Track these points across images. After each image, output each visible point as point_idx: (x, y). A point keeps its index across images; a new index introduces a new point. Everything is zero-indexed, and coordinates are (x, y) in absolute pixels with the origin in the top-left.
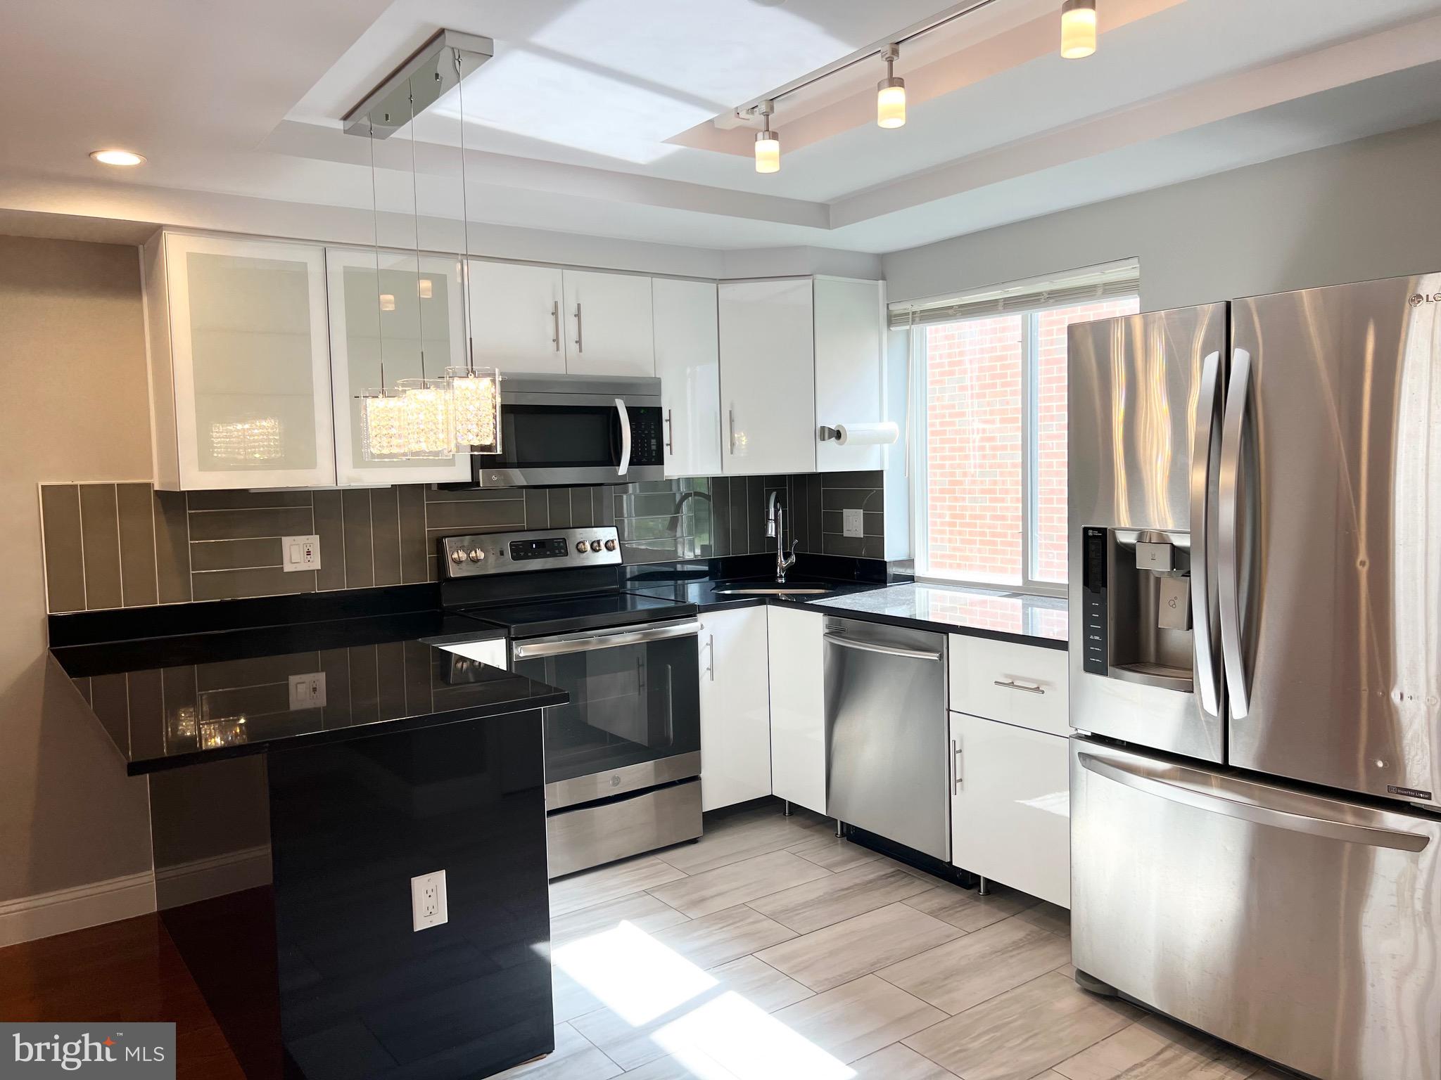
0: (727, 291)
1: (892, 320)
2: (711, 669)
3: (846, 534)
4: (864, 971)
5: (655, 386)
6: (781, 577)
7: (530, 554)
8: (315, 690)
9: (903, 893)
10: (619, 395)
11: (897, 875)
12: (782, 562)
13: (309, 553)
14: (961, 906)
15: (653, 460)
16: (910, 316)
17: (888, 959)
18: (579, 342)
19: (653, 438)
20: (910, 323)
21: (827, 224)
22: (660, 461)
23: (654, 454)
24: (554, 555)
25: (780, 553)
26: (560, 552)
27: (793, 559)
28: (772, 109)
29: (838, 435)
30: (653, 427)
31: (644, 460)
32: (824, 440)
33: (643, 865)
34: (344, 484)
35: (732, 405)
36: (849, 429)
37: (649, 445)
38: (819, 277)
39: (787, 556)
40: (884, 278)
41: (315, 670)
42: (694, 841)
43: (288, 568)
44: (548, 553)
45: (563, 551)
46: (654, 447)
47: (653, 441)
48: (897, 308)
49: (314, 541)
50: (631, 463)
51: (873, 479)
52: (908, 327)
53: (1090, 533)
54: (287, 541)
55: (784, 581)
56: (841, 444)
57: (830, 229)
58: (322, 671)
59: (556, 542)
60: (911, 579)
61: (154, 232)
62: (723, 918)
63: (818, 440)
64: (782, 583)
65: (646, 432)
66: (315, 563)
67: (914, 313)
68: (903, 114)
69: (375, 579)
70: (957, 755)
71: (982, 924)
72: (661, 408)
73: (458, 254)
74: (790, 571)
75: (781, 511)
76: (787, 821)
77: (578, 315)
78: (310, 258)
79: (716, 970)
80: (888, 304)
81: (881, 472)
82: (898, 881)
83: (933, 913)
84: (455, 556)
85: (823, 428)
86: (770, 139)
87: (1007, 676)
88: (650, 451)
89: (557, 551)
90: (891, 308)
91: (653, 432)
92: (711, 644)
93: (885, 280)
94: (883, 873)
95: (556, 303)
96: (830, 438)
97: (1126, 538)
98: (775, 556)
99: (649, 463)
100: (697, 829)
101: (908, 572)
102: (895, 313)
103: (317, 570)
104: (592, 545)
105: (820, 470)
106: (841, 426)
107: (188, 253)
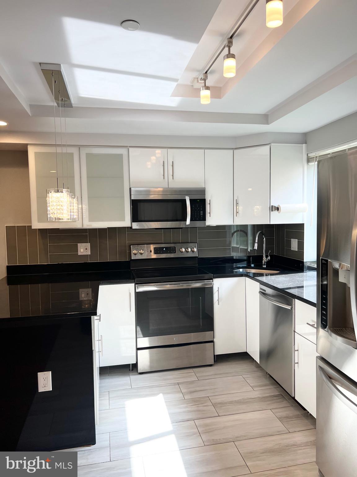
1: (309, 160)
2: (218, 300)
3: (292, 249)
4: (231, 440)
5: (203, 191)
6: (264, 265)
7: (161, 252)
8: (88, 294)
9: (275, 406)
10: (187, 195)
11: (279, 396)
13: (86, 249)
14: (295, 418)
16: (315, 159)
17: (245, 436)
18: (173, 176)
19: (202, 211)
20: (315, 161)
22: (204, 219)
23: (202, 217)
24: (170, 253)
27: (269, 258)
28: (207, 77)
29: (278, 209)
30: (201, 207)
31: (197, 219)
32: (272, 211)
37: (200, 213)
38: (272, 144)
39: (267, 257)
40: (306, 143)
41: (87, 287)
43: (79, 254)
44: (168, 252)
45: (174, 251)
46: (201, 214)
47: (202, 212)
48: (311, 155)
49: (88, 245)
50: (191, 220)
51: (300, 227)
52: (313, 163)
53: (323, 262)
54: (79, 245)
55: (265, 267)
57: (268, 124)
59: (172, 248)
61: (25, 146)
62: (196, 401)
63: (271, 211)
64: (264, 268)
65: (199, 208)
66: (89, 253)
67: (316, 157)
68: (234, 71)
69: (109, 258)
70: (296, 352)
71: (299, 429)
72: (205, 199)
73: (128, 146)
76: (254, 363)
77: (173, 166)
78: (74, 151)
79: (177, 424)
80: (307, 154)
82: (277, 399)
83: (281, 419)
84: (134, 252)
85: (272, 206)
87: (313, 321)
88: (200, 216)
89: (172, 251)
90: (309, 155)
93: (306, 144)
94: (273, 394)
95: (164, 162)
96: (275, 210)
99: (200, 220)
101: (315, 266)
102: (311, 157)
103: (90, 255)
104: (185, 250)
105: (272, 223)
106: (279, 205)
107: (35, 152)
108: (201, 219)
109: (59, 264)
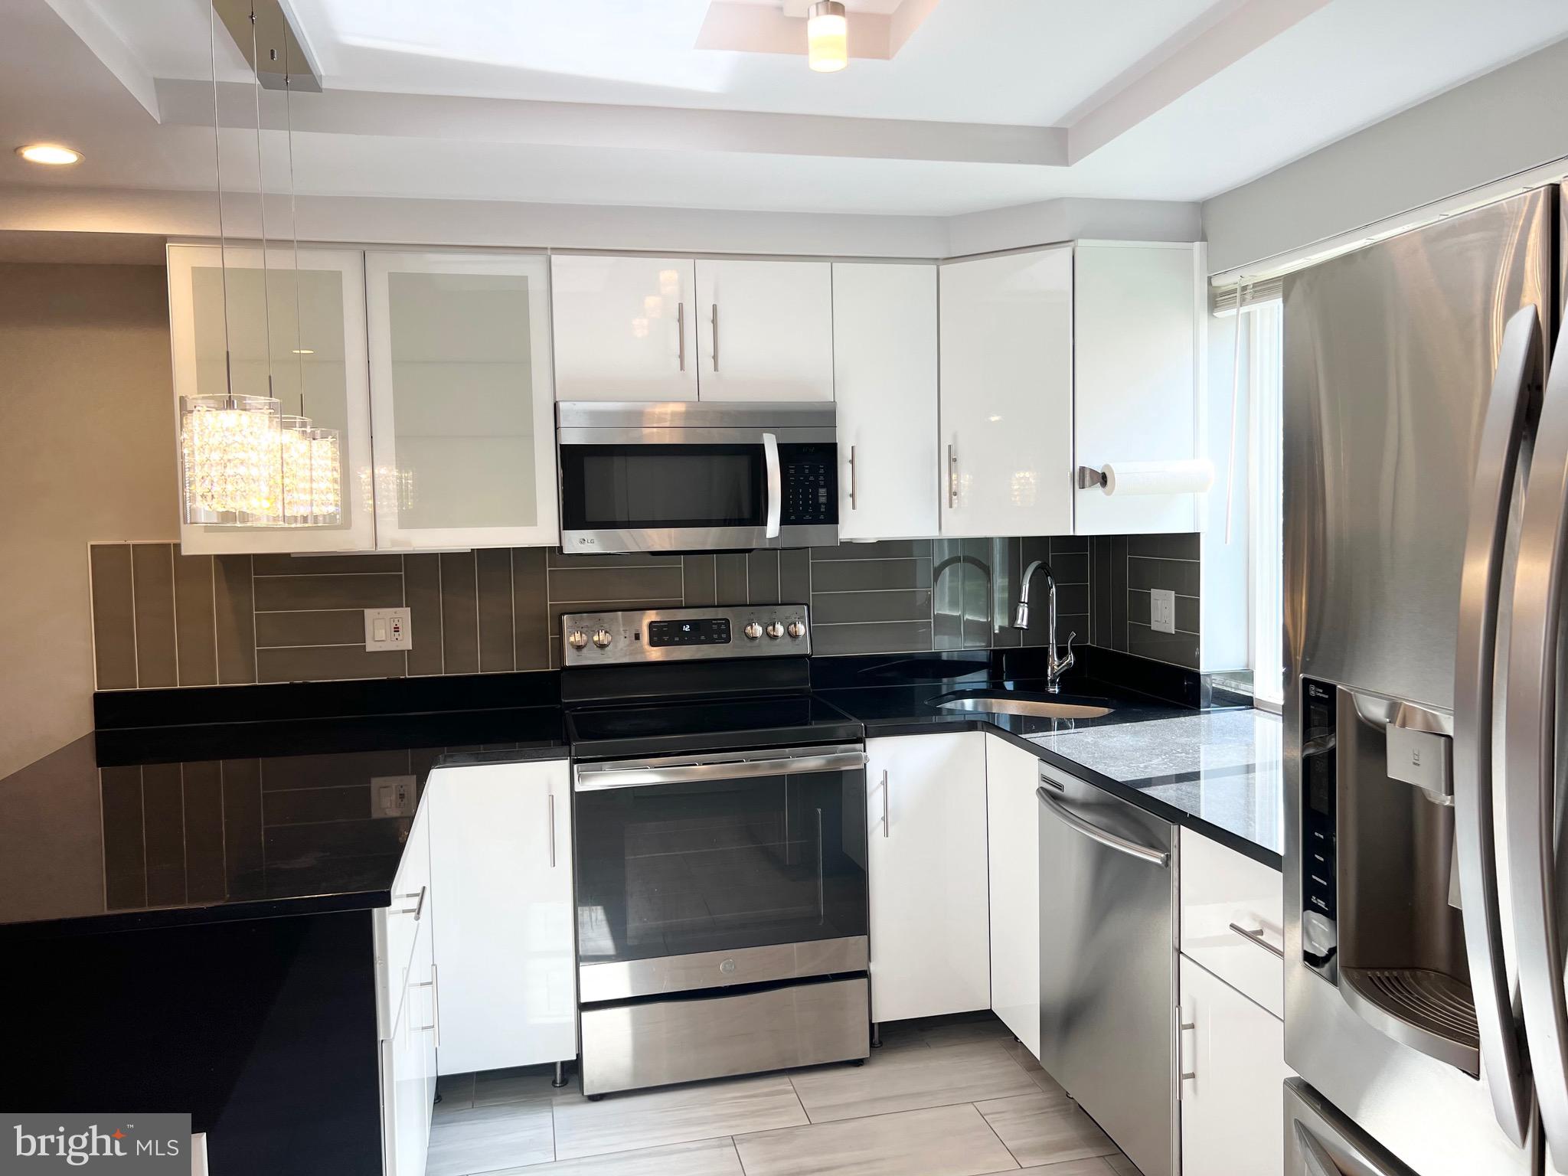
1: (1216, 300)
2: (885, 819)
3: (1154, 626)
5: (827, 416)
6: (1053, 682)
7: (677, 639)
10: (769, 428)
12: (1054, 662)
13: (397, 629)
15: (822, 517)
16: (1238, 294)
18: (715, 357)
19: (823, 487)
20: (1238, 304)
21: (1064, 161)
23: (823, 510)
24: (710, 641)
25: (1053, 651)
26: (720, 638)
27: (1071, 659)
29: (1103, 479)
31: (808, 517)
32: (1084, 487)
35: (955, 437)
36: (1119, 474)
37: (816, 496)
38: (1081, 242)
40: (1203, 238)
41: (401, 771)
42: (858, 1063)
43: (371, 646)
45: (724, 636)
47: (822, 491)
48: (1224, 282)
49: (404, 615)
50: (785, 520)
53: (1313, 691)
54: (370, 614)
55: (1057, 690)
56: (1108, 494)
57: (1068, 165)
60: (1248, 702)
63: (1077, 486)
64: (1054, 695)
65: (811, 478)
66: (406, 642)
67: (1244, 288)
69: (481, 665)
70: (1184, 1032)
73: (546, 248)
75: (1054, 589)
77: (714, 321)
78: (346, 265)
80: (1210, 279)
81: (1195, 537)
84: (572, 639)
85: (1083, 469)
86: (831, 14)
87: (1254, 917)
88: (817, 505)
89: (715, 636)
90: (1215, 283)
91: (821, 478)
92: (885, 783)
93: (1206, 241)
95: (681, 306)
96: (1092, 484)
97: (1375, 710)
99: (815, 521)
100: (860, 1047)
101: (1243, 690)
103: (408, 651)
104: (765, 630)
105: (1080, 532)
106: (1107, 466)
107: (192, 268)
109: (292, 685)
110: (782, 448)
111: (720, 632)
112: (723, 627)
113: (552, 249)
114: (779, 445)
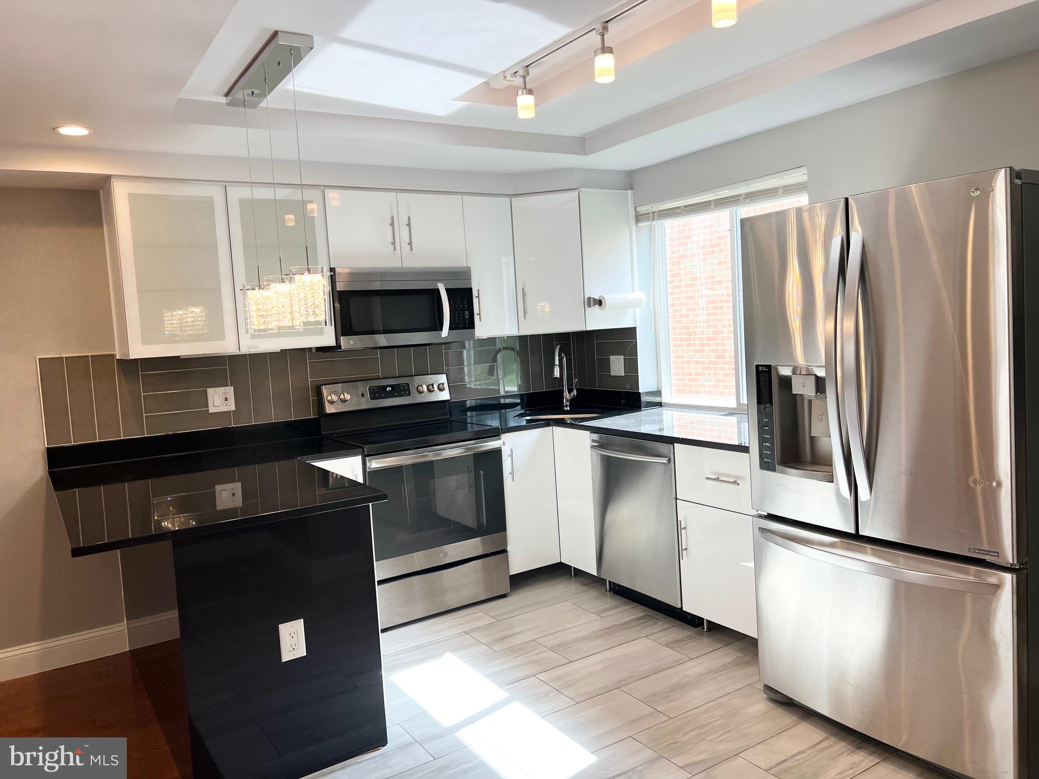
0: (517, 202)
1: (639, 218)
2: (512, 473)
3: (612, 374)
4: (612, 687)
5: (465, 274)
6: (567, 406)
7: (383, 395)
8: (234, 494)
9: (649, 630)
10: (440, 281)
11: (646, 618)
12: (567, 395)
13: (226, 399)
14: (688, 639)
16: (651, 215)
17: (630, 678)
18: (410, 244)
19: (467, 310)
20: (651, 220)
21: (585, 153)
22: (472, 326)
23: (467, 322)
24: (400, 395)
25: (566, 389)
26: (405, 393)
27: (575, 392)
28: (528, 73)
29: (600, 303)
30: (466, 302)
31: (460, 326)
32: (590, 307)
33: (464, 614)
34: (244, 350)
35: (524, 284)
36: (608, 298)
37: (464, 315)
38: (582, 190)
39: (570, 391)
40: (632, 188)
41: (231, 480)
42: (504, 596)
43: (212, 410)
44: (396, 394)
45: (407, 392)
46: (467, 317)
47: (467, 313)
48: (642, 209)
49: (229, 390)
50: (451, 328)
51: (629, 334)
52: (650, 223)
53: (761, 369)
54: (210, 391)
55: (569, 409)
56: (602, 309)
57: (586, 155)
58: (238, 481)
59: (402, 386)
60: (660, 404)
61: (105, 181)
62: (517, 650)
63: (586, 307)
64: (567, 411)
65: (461, 306)
66: (231, 406)
67: (654, 213)
68: (613, 73)
69: (274, 415)
70: (682, 531)
71: (703, 652)
72: (471, 288)
73: (321, 186)
74: (573, 401)
75: (565, 359)
76: (573, 580)
77: (409, 225)
78: (215, 193)
79: (508, 687)
80: (635, 207)
81: (634, 328)
82: (646, 622)
83: (667, 645)
84: (329, 398)
85: (589, 298)
86: (527, 94)
87: (715, 473)
88: (464, 319)
89: (403, 393)
90: (638, 209)
91: (466, 306)
92: (512, 456)
93: (633, 190)
94: (635, 617)
95: (392, 217)
96: (594, 305)
97: (785, 371)
98: (562, 391)
99: (465, 328)
100: (506, 587)
101: (657, 400)
102: (641, 213)
103: (233, 411)
104: (428, 388)
105: (588, 329)
106: (602, 296)
107: (129, 194)
108: (467, 326)
109: (166, 435)
110: (448, 290)
111: (404, 390)
112: (406, 388)
113: (324, 186)
114: (446, 289)
